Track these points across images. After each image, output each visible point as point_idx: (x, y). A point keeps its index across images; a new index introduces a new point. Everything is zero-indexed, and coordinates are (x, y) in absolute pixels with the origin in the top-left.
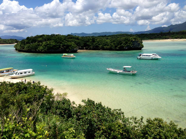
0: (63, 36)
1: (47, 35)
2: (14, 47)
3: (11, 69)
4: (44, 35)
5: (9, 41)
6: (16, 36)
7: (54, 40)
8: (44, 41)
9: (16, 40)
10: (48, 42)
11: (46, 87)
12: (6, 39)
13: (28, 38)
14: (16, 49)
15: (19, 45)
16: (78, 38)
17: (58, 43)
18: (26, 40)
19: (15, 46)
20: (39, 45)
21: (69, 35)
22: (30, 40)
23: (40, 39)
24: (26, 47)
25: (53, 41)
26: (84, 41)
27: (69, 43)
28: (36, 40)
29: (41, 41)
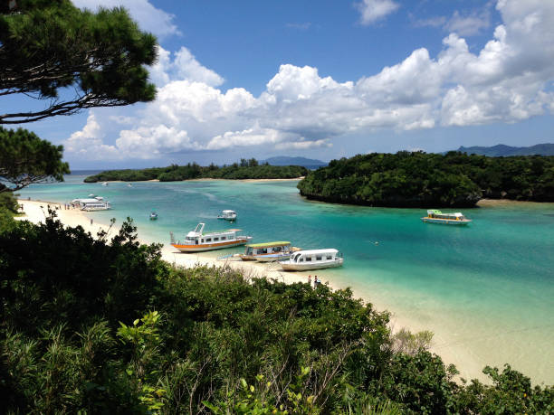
0: (432, 156)
1: (385, 155)
2: (298, 187)
3: (286, 245)
4: (376, 154)
5: (286, 170)
6: (304, 159)
7: (403, 168)
8: (376, 171)
9: (303, 168)
10: (387, 175)
11: (369, 305)
12: (279, 167)
13: (333, 163)
14: (302, 194)
15: (311, 181)
16: (481, 162)
17: (415, 177)
18: (327, 168)
19: (301, 186)
20: (360, 183)
21: (451, 153)
22: (337, 169)
23: (365, 165)
24: (326, 186)
25: (402, 170)
26: (503, 170)
27: (451, 178)
28: (353, 168)
29: (367, 172)
